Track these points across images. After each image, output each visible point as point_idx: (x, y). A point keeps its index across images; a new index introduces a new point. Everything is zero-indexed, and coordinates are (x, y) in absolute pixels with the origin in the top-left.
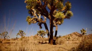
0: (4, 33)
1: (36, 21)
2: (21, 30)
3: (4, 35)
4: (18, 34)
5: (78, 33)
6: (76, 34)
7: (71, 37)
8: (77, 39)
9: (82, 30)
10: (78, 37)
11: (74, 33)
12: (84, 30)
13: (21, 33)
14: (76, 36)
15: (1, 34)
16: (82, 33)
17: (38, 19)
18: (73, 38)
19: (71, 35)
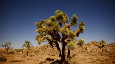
0: (6, 44)
1: (46, 39)
2: (27, 41)
3: (6, 46)
4: (24, 45)
5: (97, 42)
6: (95, 44)
7: (89, 47)
8: (96, 50)
9: (102, 42)
10: (97, 47)
11: (92, 42)
12: (103, 42)
13: (27, 44)
14: (95, 46)
15: (2, 46)
16: (101, 45)
17: (49, 38)
18: (91, 49)
19: (88, 44)
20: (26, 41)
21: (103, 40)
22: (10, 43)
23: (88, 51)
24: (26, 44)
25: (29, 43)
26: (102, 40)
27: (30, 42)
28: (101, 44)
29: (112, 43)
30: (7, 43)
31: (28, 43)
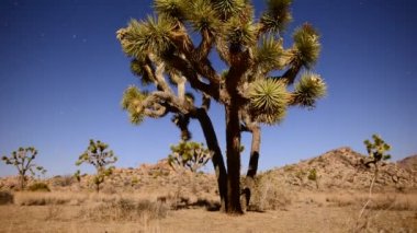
0: (18, 153)
2: (95, 142)
3: (20, 160)
4: (84, 157)
5: (353, 153)
7: (322, 170)
8: (351, 181)
9: (373, 142)
10: (352, 170)
11: (335, 152)
13: (95, 151)
14: (346, 165)
15: (5, 158)
16: (372, 155)
17: (175, 99)
18: (333, 175)
19: (321, 160)
20: (92, 143)
21: (380, 137)
22: (32, 149)
23: (322, 182)
24: (90, 154)
25: (102, 149)
26: (374, 136)
27: (106, 147)
28: (369, 152)
29: (407, 158)
30: (21, 150)
31: (98, 149)
